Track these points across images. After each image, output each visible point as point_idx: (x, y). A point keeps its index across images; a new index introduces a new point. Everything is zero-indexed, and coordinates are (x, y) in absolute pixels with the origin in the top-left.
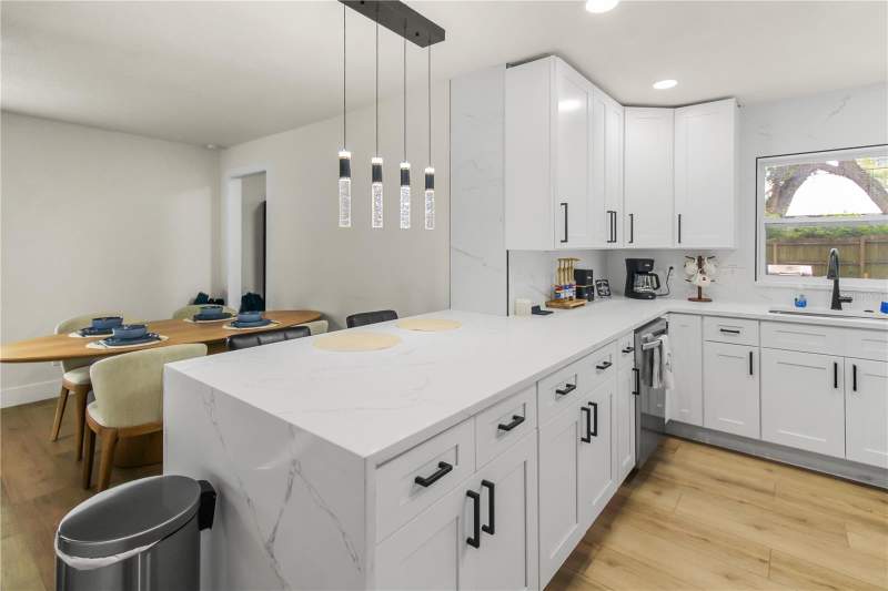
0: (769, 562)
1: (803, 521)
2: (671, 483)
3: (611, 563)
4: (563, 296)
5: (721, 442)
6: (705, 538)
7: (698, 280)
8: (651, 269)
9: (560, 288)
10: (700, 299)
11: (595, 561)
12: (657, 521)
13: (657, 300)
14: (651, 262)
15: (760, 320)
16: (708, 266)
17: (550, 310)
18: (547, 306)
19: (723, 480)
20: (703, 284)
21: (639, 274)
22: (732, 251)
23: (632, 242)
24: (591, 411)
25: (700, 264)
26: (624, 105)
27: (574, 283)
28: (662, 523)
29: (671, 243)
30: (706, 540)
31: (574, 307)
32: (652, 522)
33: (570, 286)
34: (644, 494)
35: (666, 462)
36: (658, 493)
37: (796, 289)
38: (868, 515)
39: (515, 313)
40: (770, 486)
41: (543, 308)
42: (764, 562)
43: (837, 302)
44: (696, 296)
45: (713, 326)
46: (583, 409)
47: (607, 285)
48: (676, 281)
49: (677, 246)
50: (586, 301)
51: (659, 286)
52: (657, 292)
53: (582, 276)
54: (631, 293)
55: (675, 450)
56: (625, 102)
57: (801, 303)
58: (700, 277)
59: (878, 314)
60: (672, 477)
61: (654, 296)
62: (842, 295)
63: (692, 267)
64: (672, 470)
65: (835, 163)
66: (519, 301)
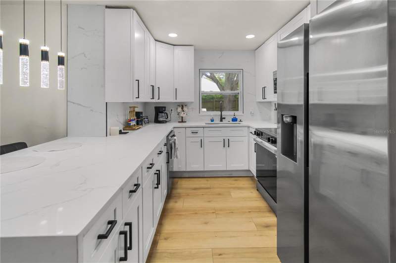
0: (215, 212)
1: (220, 194)
2: (179, 197)
3: (166, 239)
4: (132, 124)
5: (195, 175)
6: (195, 213)
7: (182, 114)
8: (165, 110)
9: (130, 121)
10: (182, 122)
11: (160, 241)
12: (178, 213)
13: (168, 124)
14: (165, 107)
15: (204, 127)
16: (185, 109)
17: (128, 131)
18: (124, 130)
19: (195, 189)
20: (184, 116)
21: (160, 113)
22: (192, 102)
23: (159, 99)
24: (158, 174)
25: (182, 108)
26: (156, 40)
27: (136, 118)
28: (181, 213)
29: (172, 100)
30: (196, 213)
31: (137, 129)
32: (177, 215)
33: (135, 120)
34: (171, 204)
35: (176, 189)
36: (176, 202)
37: (211, 116)
38: (234, 186)
39: (110, 135)
40: (208, 186)
41: (123, 131)
42: (213, 213)
43: (222, 119)
44: (181, 121)
45: (189, 131)
46: (155, 174)
47: (147, 118)
48: (173, 115)
49: (175, 101)
50: (141, 126)
51: (167, 117)
52: (167, 120)
53: (138, 115)
54: (157, 121)
55: (177, 182)
56: (156, 39)
57: (212, 121)
58: (183, 113)
59: (231, 122)
60: (179, 194)
61: (166, 122)
62: (223, 117)
63: (180, 109)
64: (179, 191)
65: (209, 74)
66: (111, 128)
